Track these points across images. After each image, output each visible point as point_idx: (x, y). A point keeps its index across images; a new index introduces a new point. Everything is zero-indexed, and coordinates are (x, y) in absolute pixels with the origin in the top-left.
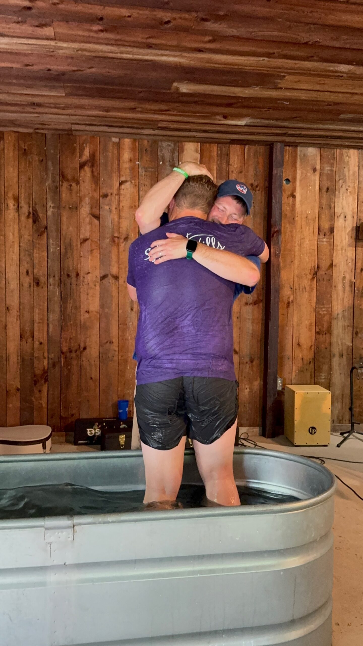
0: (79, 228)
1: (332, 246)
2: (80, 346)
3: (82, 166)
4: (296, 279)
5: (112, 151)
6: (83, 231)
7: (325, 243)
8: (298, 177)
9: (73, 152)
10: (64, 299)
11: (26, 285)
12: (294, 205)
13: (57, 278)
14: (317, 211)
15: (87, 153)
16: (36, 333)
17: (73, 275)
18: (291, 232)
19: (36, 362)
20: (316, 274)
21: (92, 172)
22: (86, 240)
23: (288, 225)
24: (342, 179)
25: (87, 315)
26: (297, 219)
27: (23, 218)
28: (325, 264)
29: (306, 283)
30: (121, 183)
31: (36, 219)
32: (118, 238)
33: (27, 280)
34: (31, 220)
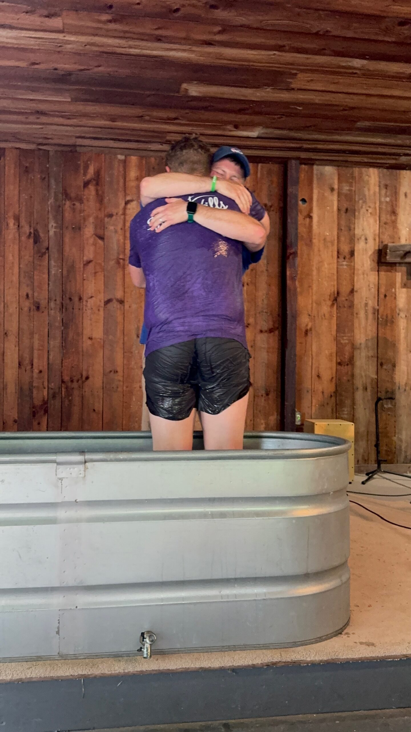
0: (82, 249)
1: (353, 270)
2: (82, 375)
3: (86, 184)
4: (314, 305)
5: (117, 169)
6: (86, 252)
7: (345, 267)
8: (315, 197)
9: (77, 169)
10: (65, 324)
11: (26, 309)
12: (310, 226)
13: (58, 302)
14: (335, 233)
15: (91, 171)
16: (35, 361)
17: (76, 299)
18: (309, 255)
19: (35, 392)
20: (335, 299)
21: (97, 190)
22: (89, 262)
23: (305, 248)
24: (362, 199)
25: (89, 342)
26: (314, 241)
27: (23, 238)
28: (345, 290)
29: (325, 309)
30: (127, 203)
31: (37, 240)
32: (124, 260)
33: (26, 304)
34: (31, 241)
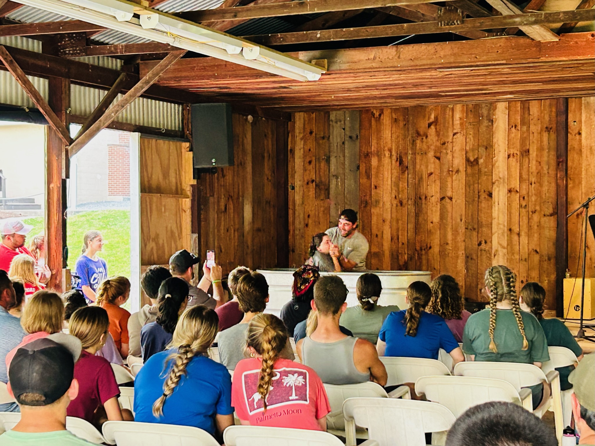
0: (427, 167)
2: (427, 245)
3: (430, 125)
5: (448, 114)
6: (429, 168)
8: (583, 119)
9: (424, 117)
10: (417, 215)
11: (395, 205)
12: (580, 140)
13: (413, 200)
15: (433, 116)
16: (400, 237)
17: (423, 197)
18: (579, 160)
19: (400, 256)
21: (436, 129)
22: (431, 174)
23: (575, 156)
25: (431, 225)
26: (583, 150)
27: (394, 162)
30: (454, 134)
31: (401, 162)
32: (452, 171)
33: (395, 202)
34: (398, 163)
